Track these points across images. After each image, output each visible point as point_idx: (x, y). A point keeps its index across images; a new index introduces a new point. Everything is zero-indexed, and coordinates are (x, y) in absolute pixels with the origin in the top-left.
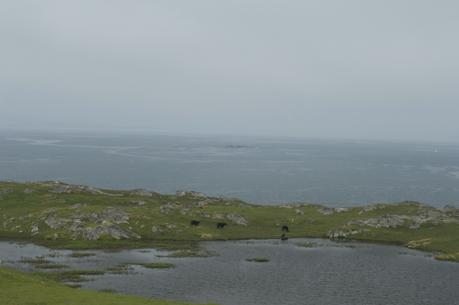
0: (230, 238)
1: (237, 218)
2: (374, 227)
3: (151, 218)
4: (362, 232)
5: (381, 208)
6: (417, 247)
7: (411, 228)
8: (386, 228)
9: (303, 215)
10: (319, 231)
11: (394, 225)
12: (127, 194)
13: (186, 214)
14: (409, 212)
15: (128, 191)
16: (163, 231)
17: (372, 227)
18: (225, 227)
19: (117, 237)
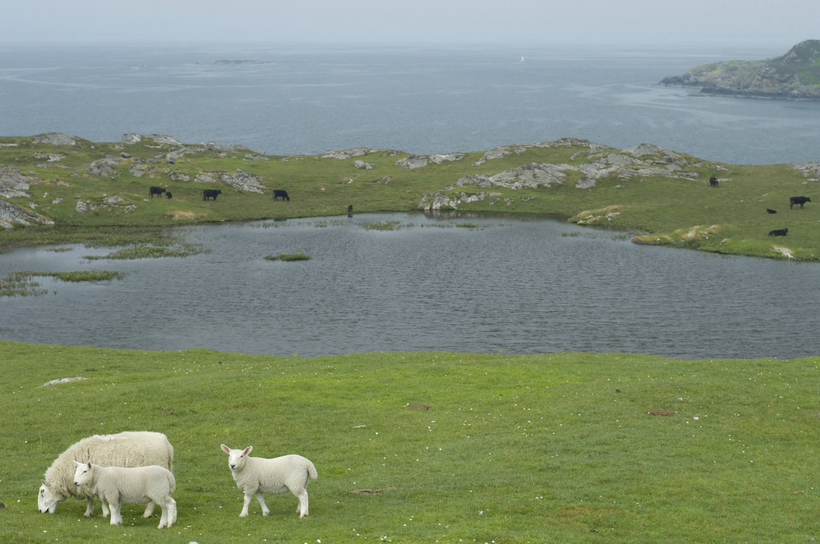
0: (231, 219)
1: (242, 180)
2: (508, 188)
3: (73, 185)
4: (487, 198)
5: (518, 152)
6: (595, 221)
7: (578, 187)
8: (532, 188)
9: (369, 169)
10: (402, 198)
11: (547, 182)
12: (26, 144)
13: (143, 175)
14: (572, 158)
15: (29, 137)
16: (97, 210)
17: (506, 188)
18: (219, 197)
19: (6, 223)
